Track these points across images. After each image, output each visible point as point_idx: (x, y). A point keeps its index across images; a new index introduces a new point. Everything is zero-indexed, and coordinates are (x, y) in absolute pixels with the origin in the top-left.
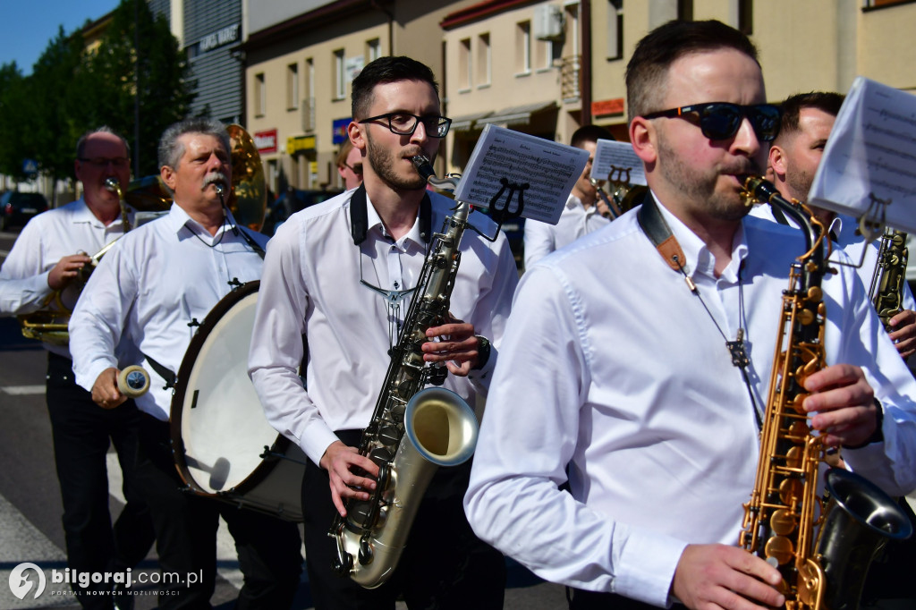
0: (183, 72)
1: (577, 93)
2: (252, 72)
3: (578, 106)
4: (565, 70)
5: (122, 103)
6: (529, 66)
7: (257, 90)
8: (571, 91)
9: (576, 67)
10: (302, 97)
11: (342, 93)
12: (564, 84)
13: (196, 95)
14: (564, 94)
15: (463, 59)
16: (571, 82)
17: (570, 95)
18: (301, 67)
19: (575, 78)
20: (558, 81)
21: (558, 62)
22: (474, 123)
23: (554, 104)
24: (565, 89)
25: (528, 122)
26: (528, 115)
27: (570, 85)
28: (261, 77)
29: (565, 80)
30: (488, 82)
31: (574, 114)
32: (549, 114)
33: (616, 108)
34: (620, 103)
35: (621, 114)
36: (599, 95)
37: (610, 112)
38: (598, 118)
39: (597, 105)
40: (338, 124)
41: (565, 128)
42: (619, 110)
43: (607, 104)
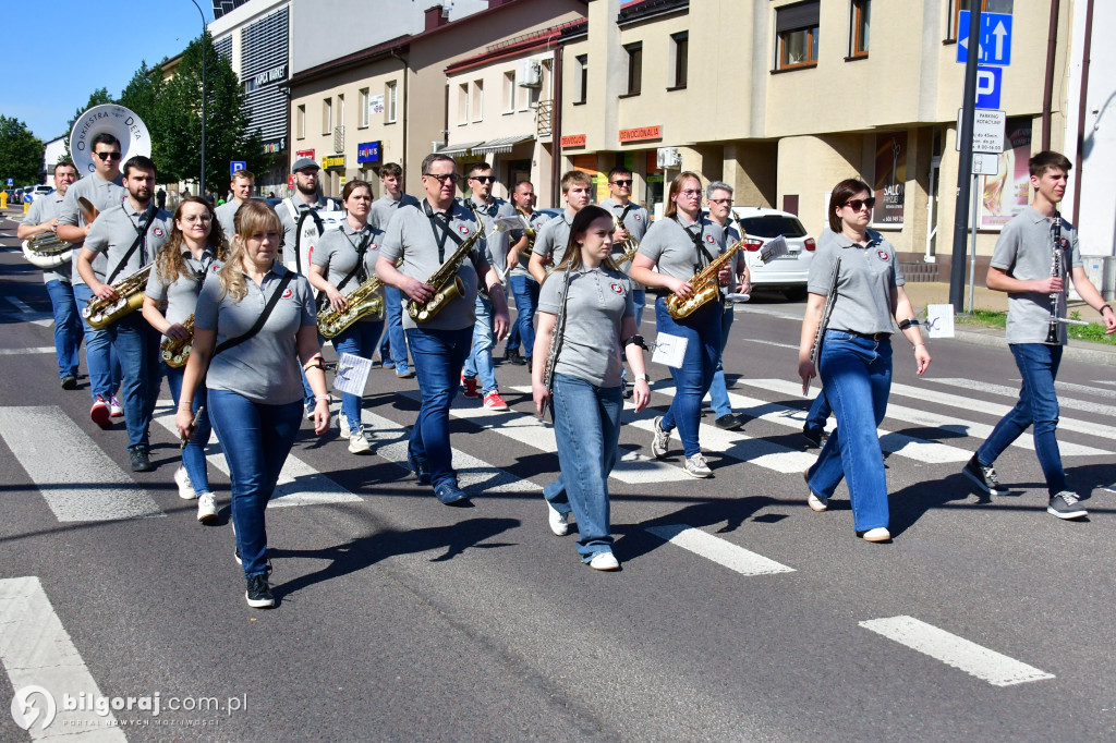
0: (240, 101)
1: (549, 130)
2: (295, 103)
3: (550, 140)
4: (541, 111)
5: (190, 125)
6: (513, 107)
7: (299, 118)
8: (545, 128)
9: (549, 109)
10: (335, 125)
11: (366, 123)
12: (539, 122)
13: (249, 121)
14: (539, 129)
15: (461, 99)
16: (545, 121)
17: (544, 131)
18: (334, 102)
19: (547, 117)
20: (535, 119)
21: (535, 105)
22: (469, 151)
23: (531, 137)
24: (540, 126)
25: (511, 151)
26: (511, 145)
27: (544, 123)
28: (302, 108)
29: (541, 119)
30: (481, 118)
31: (547, 146)
32: (527, 145)
33: (580, 141)
34: (583, 138)
35: (583, 147)
36: (568, 131)
37: (574, 145)
38: (565, 149)
39: (565, 139)
40: (362, 147)
41: (540, 156)
42: (582, 144)
43: (573, 138)
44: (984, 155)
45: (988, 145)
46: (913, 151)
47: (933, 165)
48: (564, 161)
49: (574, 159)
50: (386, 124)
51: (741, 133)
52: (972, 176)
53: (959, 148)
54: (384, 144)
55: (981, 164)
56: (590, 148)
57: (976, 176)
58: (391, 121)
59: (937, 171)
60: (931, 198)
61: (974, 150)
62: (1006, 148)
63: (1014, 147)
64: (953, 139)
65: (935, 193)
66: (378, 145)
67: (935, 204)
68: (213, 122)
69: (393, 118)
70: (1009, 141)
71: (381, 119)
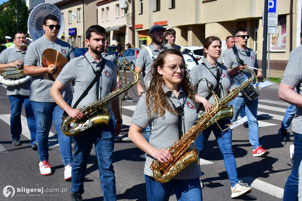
1: (131, 23)
3: (131, 26)
4: (128, 17)
5: (13, 24)
6: (119, 16)
8: (130, 22)
9: (131, 16)
11: (71, 22)
12: (128, 20)
14: (128, 23)
15: (102, 13)
16: (130, 20)
17: (129, 23)
19: (130, 19)
20: (126, 19)
21: (126, 15)
23: (125, 25)
24: (128, 22)
25: (119, 30)
26: (119, 28)
27: (129, 21)
29: (128, 19)
30: (109, 20)
31: (130, 28)
32: (124, 28)
33: (141, 26)
34: (142, 25)
35: (142, 28)
36: (137, 23)
37: (139, 27)
38: (136, 29)
39: (136, 26)
40: (70, 30)
41: (128, 32)
42: (141, 27)
43: (139, 25)
44: (271, 27)
45: (273, 24)
46: (249, 27)
47: (255, 31)
48: (136, 33)
49: (140, 32)
50: (77, 22)
51: (193, 22)
52: (268, 34)
53: (263, 25)
54: (77, 29)
55: (271, 30)
56: (144, 28)
57: (269, 34)
58: (79, 21)
59: (256, 33)
60: (255, 42)
61: (268, 26)
62: (278, 25)
63: (281, 25)
64: (261, 22)
65: (256, 40)
66: (75, 29)
67: (256, 44)
68: (20, 23)
69: (80, 20)
70: (279, 23)
71: (76, 20)
